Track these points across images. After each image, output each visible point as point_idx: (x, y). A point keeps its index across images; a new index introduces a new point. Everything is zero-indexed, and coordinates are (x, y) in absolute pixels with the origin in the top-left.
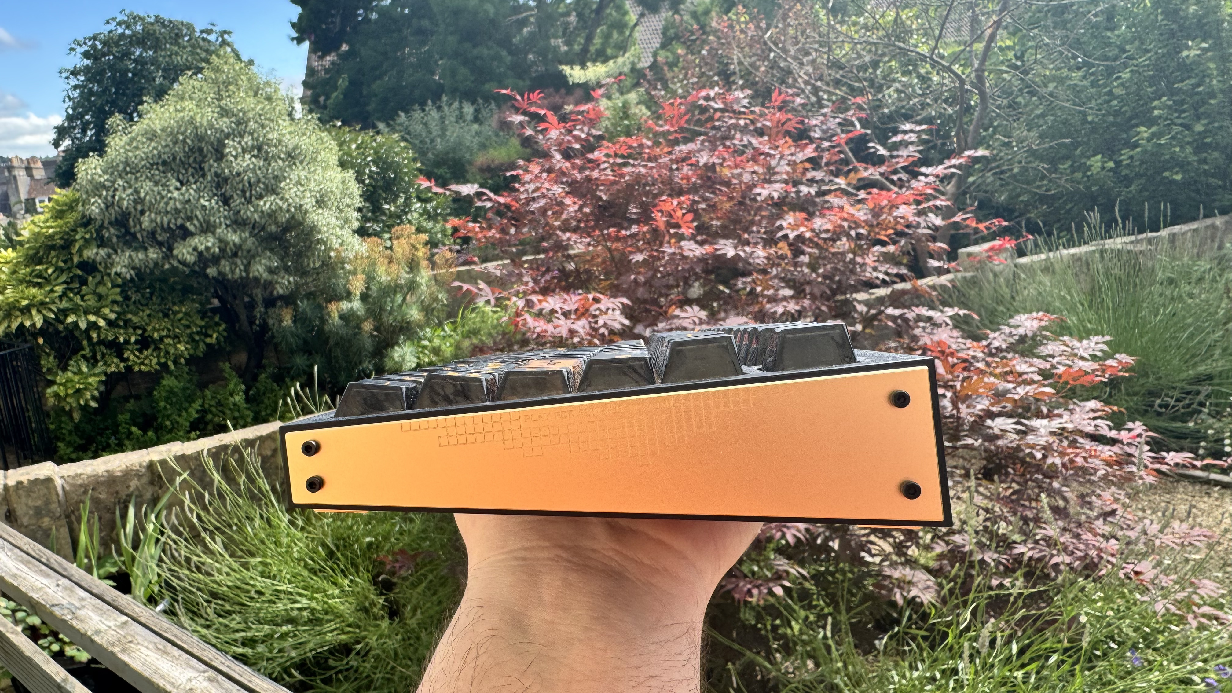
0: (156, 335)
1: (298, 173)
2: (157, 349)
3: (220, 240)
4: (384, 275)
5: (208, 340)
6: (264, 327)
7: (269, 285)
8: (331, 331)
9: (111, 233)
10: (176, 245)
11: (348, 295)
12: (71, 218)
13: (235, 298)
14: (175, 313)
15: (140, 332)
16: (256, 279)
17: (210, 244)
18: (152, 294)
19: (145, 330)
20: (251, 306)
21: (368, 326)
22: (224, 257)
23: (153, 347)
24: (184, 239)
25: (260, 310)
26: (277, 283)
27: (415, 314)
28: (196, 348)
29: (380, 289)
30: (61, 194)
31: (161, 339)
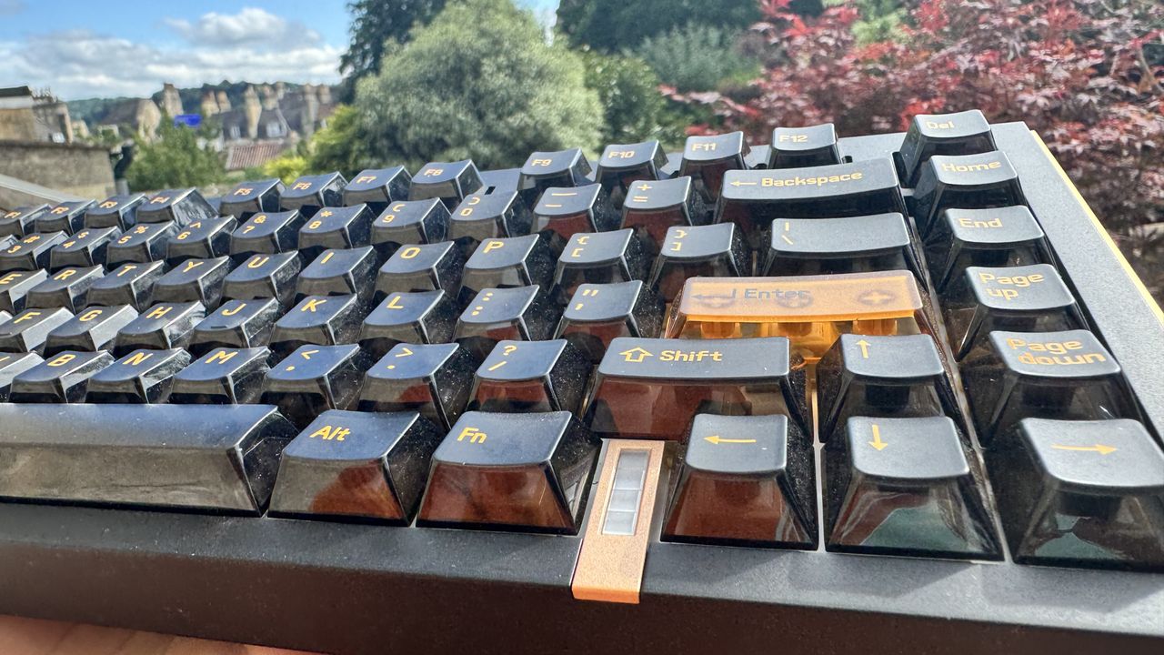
1: (547, 91)
3: (474, 154)
9: (383, 144)
10: (436, 157)
12: (350, 131)
17: (464, 158)
24: (442, 152)
30: (342, 110)
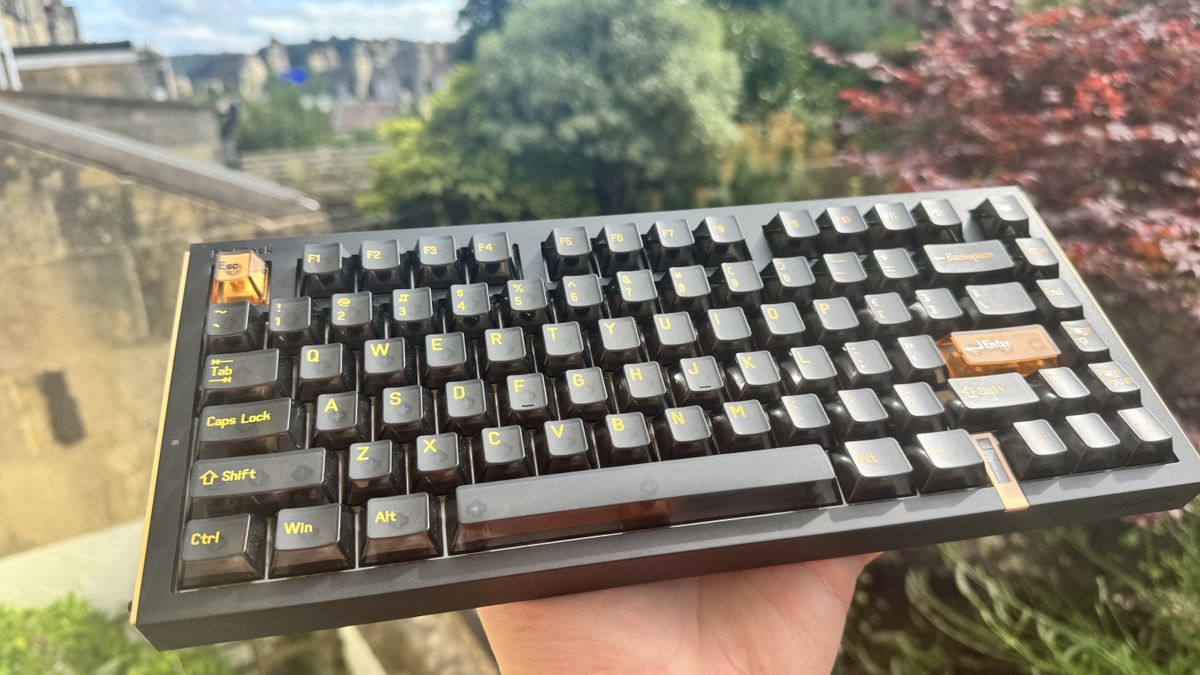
3: (601, 120)
4: (755, 163)
7: (640, 170)
9: (505, 108)
10: (559, 123)
11: (716, 183)
12: (470, 93)
13: (610, 180)
16: (630, 162)
17: (589, 124)
22: (602, 139)
24: (567, 118)
25: (631, 194)
26: (650, 166)
29: (750, 180)
30: (461, 70)
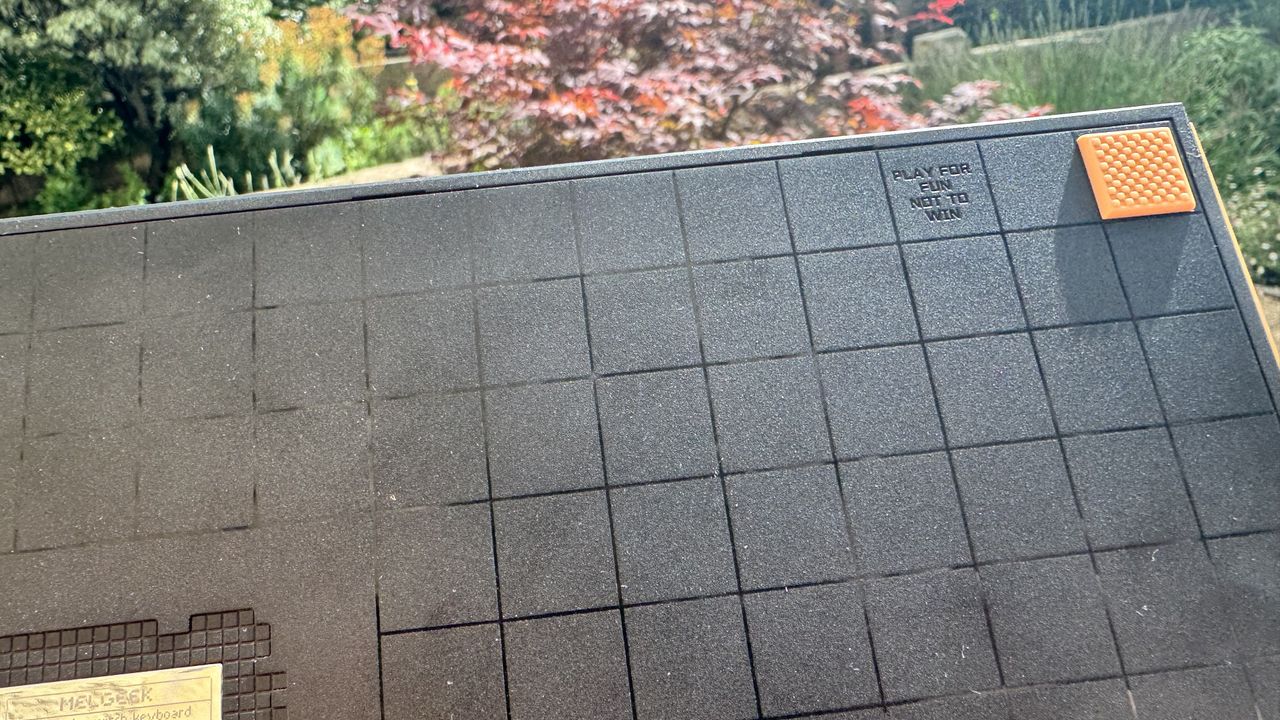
0: (39, 132)
2: (41, 147)
3: (102, 16)
4: (301, 64)
5: (103, 140)
6: (167, 126)
7: (167, 76)
8: (243, 129)
10: (49, 22)
11: (260, 87)
13: (130, 89)
14: (59, 106)
15: (18, 127)
16: (150, 67)
17: (89, 22)
18: (29, 81)
19: (24, 126)
20: (149, 101)
21: (286, 123)
22: (109, 38)
23: (36, 145)
24: (58, 13)
25: (160, 104)
26: (176, 72)
27: (339, 111)
28: (88, 149)
29: (297, 82)
31: (47, 135)
